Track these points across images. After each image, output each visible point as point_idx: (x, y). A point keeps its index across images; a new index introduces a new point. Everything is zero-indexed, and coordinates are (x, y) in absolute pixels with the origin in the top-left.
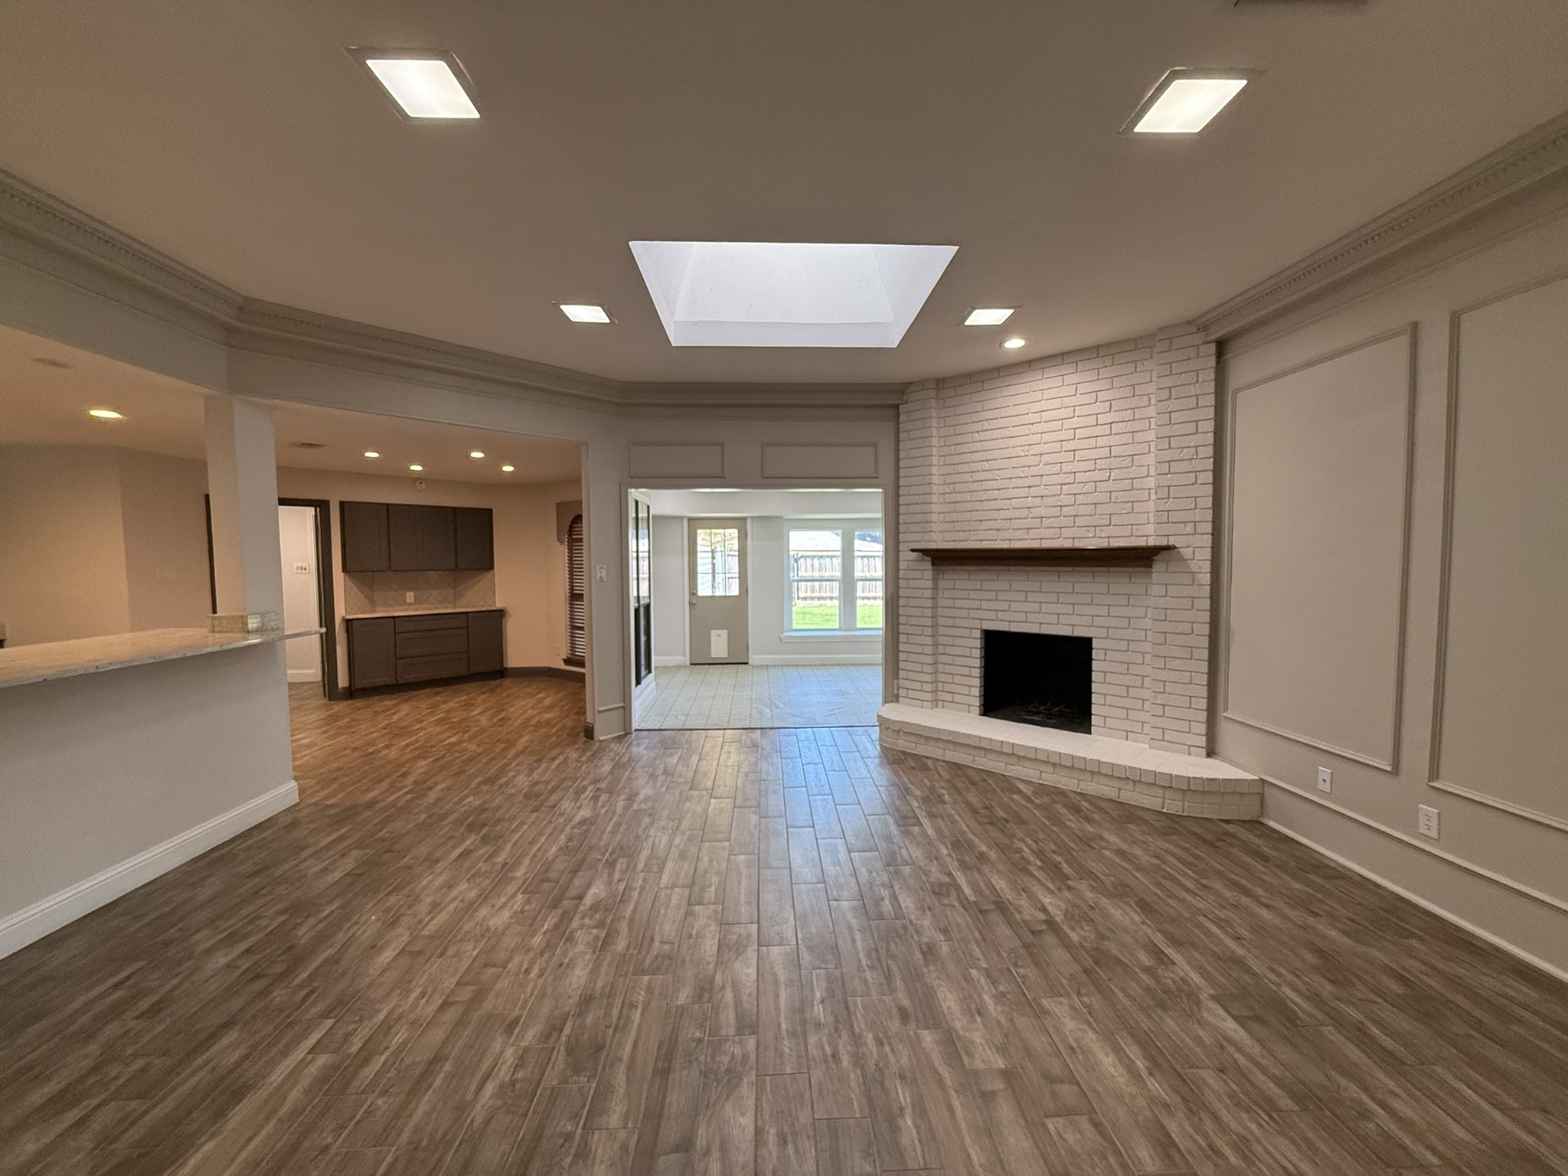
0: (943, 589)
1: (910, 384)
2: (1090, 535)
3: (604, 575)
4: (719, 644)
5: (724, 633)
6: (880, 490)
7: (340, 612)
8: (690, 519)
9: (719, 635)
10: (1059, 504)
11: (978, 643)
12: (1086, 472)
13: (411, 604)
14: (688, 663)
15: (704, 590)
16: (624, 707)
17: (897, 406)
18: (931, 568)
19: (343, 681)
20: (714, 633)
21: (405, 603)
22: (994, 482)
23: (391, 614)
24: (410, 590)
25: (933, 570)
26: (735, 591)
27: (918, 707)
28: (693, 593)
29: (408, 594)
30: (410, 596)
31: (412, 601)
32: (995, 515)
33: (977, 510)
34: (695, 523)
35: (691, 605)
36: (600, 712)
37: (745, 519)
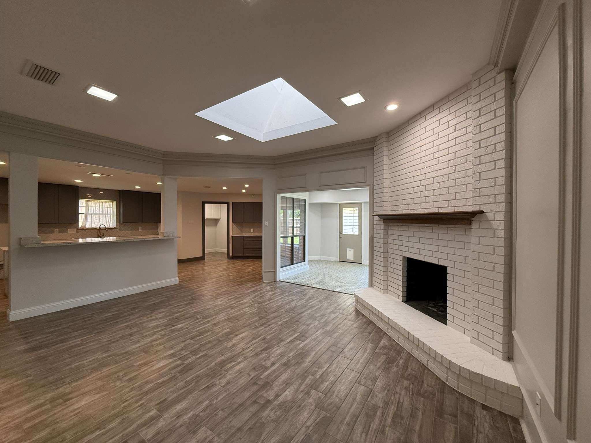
0: (390, 234)
1: (376, 137)
2: (446, 206)
3: (267, 224)
4: (350, 254)
5: (352, 250)
6: (368, 188)
7: (231, 234)
8: (340, 204)
9: (350, 251)
10: (433, 188)
11: (401, 263)
12: (444, 169)
13: (252, 232)
14: (338, 261)
15: (345, 232)
16: (274, 272)
17: (373, 149)
18: (383, 224)
19: (231, 254)
20: (348, 250)
21: (250, 232)
22: (407, 179)
23: (243, 235)
24: (251, 228)
25: (384, 225)
26: (357, 233)
27: (378, 291)
28: (341, 233)
29: (252, 229)
30: (252, 230)
31: (253, 231)
32: (407, 196)
33: (401, 195)
34: (342, 205)
35: (340, 237)
36: (264, 272)
37: (361, 203)
